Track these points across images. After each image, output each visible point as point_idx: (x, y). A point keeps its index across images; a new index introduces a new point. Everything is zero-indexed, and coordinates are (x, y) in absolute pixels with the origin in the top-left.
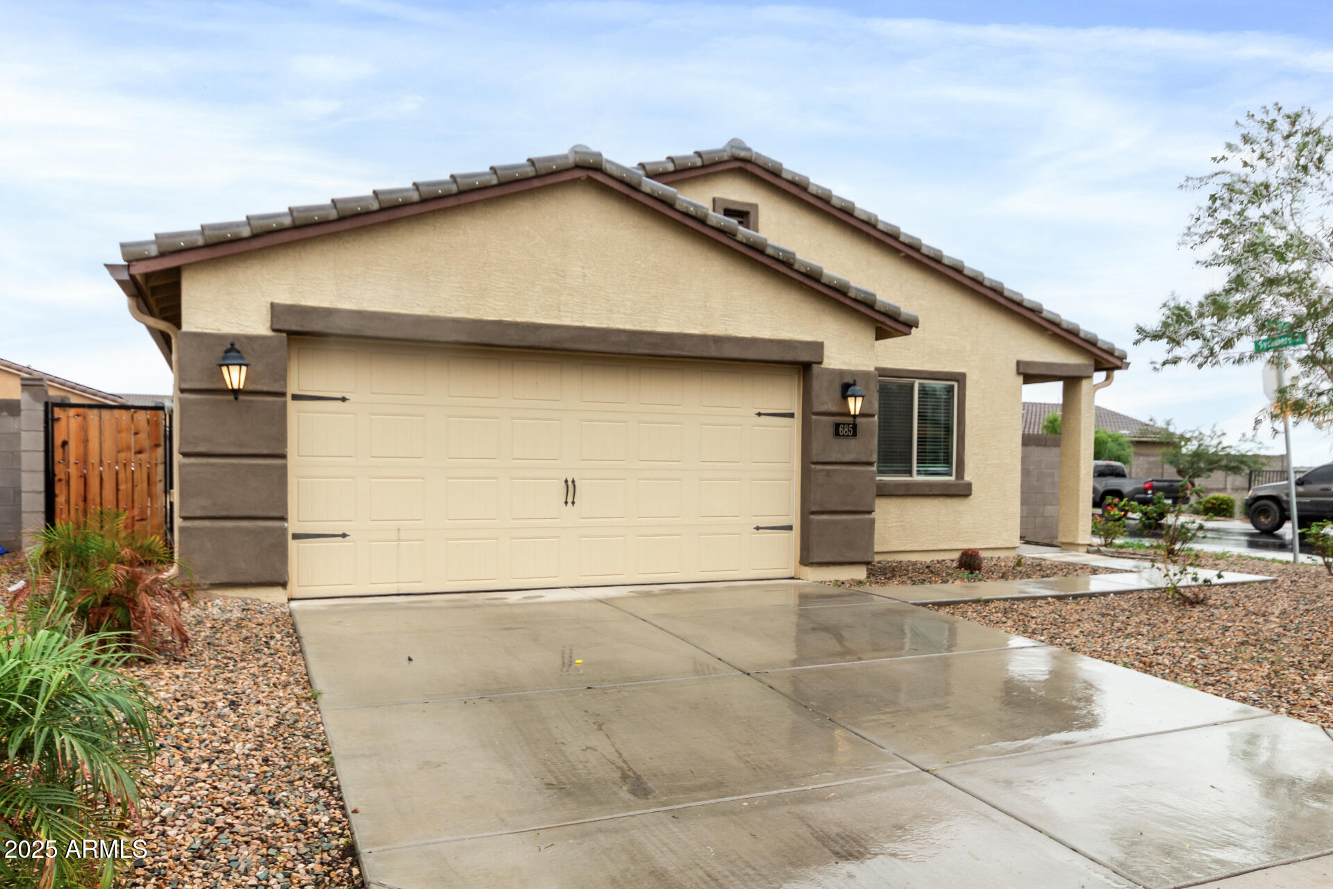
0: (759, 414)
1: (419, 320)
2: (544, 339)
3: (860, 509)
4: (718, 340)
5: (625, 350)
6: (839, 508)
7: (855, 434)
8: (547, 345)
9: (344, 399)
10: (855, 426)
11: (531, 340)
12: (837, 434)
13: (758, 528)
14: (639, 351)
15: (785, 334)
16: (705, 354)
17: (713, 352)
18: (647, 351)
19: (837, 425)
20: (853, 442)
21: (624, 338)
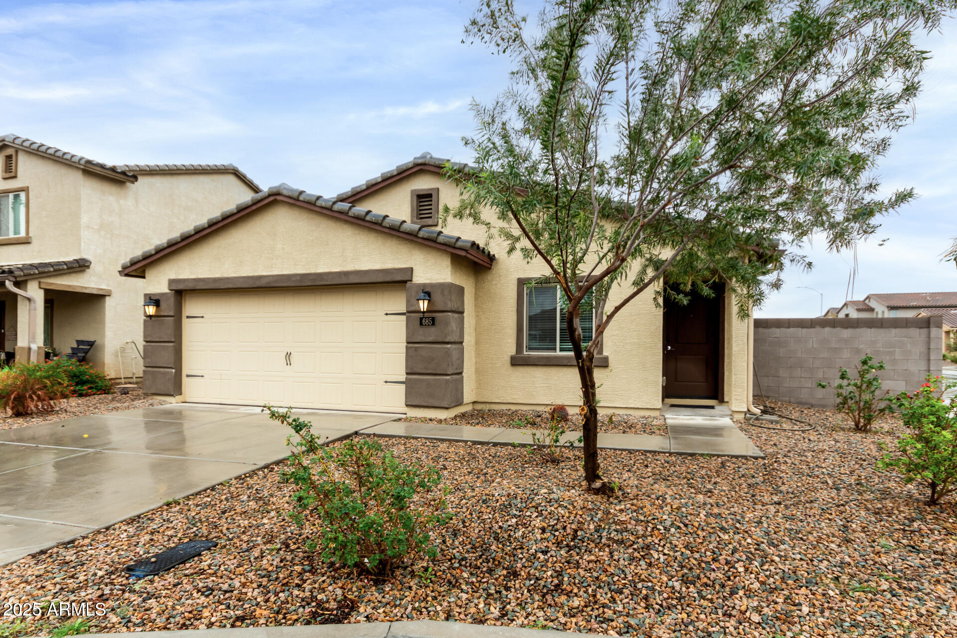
0: (387, 314)
1: (215, 280)
2: (262, 283)
3: (439, 372)
4: (346, 274)
5: (299, 284)
6: (424, 371)
7: (433, 324)
8: (264, 286)
9: (203, 317)
10: (433, 319)
11: (258, 284)
12: (421, 324)
13: (386, 382)
14: (306, 284)
15: (389, 265)
16: (339, 282)
17: (344, 280)
18: (310, 284)
19: (421, 319)
20: (432, 329)
21: (298, 278)
